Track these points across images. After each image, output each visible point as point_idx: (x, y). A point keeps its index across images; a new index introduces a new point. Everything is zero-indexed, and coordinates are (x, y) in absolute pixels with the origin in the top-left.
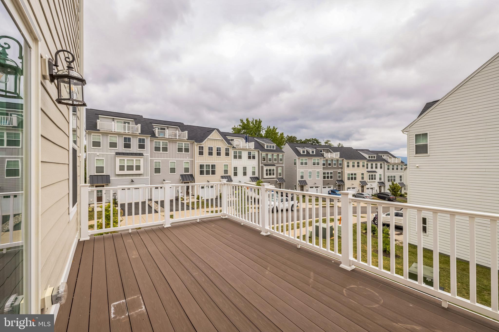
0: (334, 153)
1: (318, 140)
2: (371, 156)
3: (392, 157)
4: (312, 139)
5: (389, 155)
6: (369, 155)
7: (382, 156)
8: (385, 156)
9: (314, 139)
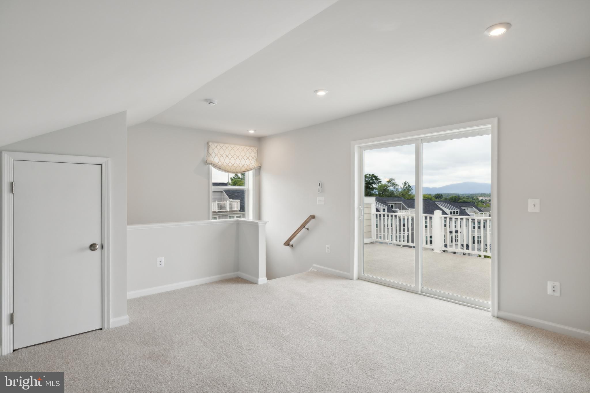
0: (410, 209)
1: (377, 176)
2: (453, 211)
3: (479, 212)
4: (370, 175)
5: (473, 207)
6: (451, 211)
7: (465, 209)
8: (468, 209)
9: (371, 174)
